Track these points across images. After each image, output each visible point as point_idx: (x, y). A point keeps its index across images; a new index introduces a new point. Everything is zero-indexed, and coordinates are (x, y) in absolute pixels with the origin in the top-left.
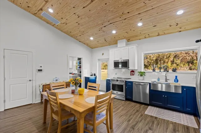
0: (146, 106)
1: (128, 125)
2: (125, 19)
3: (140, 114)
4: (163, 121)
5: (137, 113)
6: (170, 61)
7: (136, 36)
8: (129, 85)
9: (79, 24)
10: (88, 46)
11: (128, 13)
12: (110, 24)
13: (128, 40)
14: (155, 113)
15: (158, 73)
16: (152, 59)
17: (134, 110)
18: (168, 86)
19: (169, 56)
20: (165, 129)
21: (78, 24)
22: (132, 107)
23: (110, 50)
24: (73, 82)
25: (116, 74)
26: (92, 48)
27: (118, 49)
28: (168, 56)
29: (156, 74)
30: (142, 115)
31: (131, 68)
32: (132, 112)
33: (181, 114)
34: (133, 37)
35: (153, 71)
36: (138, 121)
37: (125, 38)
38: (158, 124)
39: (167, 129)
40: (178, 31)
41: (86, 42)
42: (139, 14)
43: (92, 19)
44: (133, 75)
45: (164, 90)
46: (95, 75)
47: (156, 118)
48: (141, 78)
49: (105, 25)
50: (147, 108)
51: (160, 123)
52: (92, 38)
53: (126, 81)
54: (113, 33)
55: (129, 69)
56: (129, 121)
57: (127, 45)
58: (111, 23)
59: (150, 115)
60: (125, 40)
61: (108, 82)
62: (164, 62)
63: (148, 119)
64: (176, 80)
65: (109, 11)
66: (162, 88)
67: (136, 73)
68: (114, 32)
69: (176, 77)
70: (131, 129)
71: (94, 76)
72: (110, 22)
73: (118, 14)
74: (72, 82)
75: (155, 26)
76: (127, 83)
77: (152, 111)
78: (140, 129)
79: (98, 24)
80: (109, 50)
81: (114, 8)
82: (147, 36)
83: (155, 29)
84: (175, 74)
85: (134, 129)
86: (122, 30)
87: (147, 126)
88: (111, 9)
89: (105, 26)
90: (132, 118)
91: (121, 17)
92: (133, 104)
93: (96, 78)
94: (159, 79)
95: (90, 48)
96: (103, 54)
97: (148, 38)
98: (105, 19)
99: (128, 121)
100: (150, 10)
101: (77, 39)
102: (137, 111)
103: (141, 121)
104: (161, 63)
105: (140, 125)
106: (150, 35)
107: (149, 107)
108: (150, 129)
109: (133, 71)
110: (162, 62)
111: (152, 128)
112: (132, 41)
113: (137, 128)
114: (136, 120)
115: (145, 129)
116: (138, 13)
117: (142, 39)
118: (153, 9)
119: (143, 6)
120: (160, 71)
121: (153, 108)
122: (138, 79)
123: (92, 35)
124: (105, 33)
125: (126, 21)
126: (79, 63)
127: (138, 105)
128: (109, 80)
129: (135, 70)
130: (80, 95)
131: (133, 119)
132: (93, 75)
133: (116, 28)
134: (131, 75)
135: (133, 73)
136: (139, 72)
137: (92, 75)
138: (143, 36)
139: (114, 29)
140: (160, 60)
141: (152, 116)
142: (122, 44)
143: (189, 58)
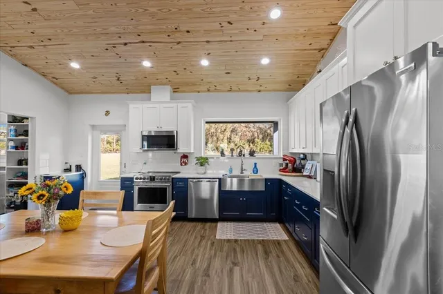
0: (214, 224)
1: (195, 271)
2: (179, 43)
3: (209, 243)
4: (247, 243)
5: (204, 242)
7: (194, 84)
8: (179, 187)
9: (34, 10)
10: (55, 83)
11: (188, 32)
12: (139, 42)
13: (176, 90)
14: (233, 233)
15: (229, 158)
17: (196, 238)
18: (241, 180)
20: (254, 255)
21: (30, 8)
22: (189, 231)
23: (131, 106)
24: (43, 196)
25: (145, 163)
26: (70, 92)
27: (151, 105)
29: (226, 161)
30: (213, 244)
31: (182, 149)
32: (194, 242)
33: (265, 225)
34: (187, 84)
35: (221, 156)
36: (211, 257)
37: (169, 82)
38: (243, 252)
39: (257, 255)
40: (256, 90)
41: (48, 71)
42: (208, 42)
43: (91, 12)
44: (186, 164)
45: (235, 188)
46: (79, 168)
47: (236, 241)
48: (201, 169)
49: (127, 41)
50: (216, 226)
51: (244, 248)
52: (75, 65)
53: (173, 178)
54: (143, 67)
55: (178, 151)
56: (194, 263)
57: (172, 99)
58: (143, 42)
59: (225, 238)
60: (168, 88)
61: (126, 184)
62: (217, 139)
63: (225, 248)
64: (256, 170)
65: (146, 10)
66: (232, 185)
67: (192, 161)
68: (147, 64)
69: (255, 164)
70: (204, 278)
71: (77, 170)
72: (140, 39)
73: (164, 27)
74: (34, 196)
75: (229, 73)
76: (175, 181)
77: (226, 231)
78: (219, 271)
79: (105, 31)
80: (128, 105)
81: (160, 10)
82: (212, 88)
83: (228, 78)
84: (253, 160)
85: (208, 276)
86: (167, 64)
87: (229, 262)
88: (152, 10)
89: (126, 44)
90: (197, 256)
91: (170, 34)
92: (189, 225)
93: (83, 177)
94: (231, 170)
95: (62, 91)
96: (107, 113)
97: (213, 91)
98: (131, 27)
99: (192, 264)
100: (226, 41)
101: (14, 56)
102: (203, 237)
103: (215, 254)
105: (217, 263)
106: (217, 88)
107: (220, 225)
108: (235, 264)
109: (185, 156)
110: (215, 138)
111: (237, 261)
112: (184, 92)
113: (214, 272)
114: (206, 256)
115: (228, 268)
116: (206, 40)
117: (203, 92)
118: (231, 41)
119: (217, 31)
120: (232, 156)
121: (225, 224)
122: (195, 172)
123: (79, 57)
124: (122, 60)
125: (179, 46)
126: (12, 133)
127: (199, 225)
128: (131, 179)
129: (190, 153)
130: (66, 231)
131: (200, 257)
132: (74, 168)
133: (153, 57)
134: (181, 165)
135: (185, 160)
136: (198, 159)
137: (69, 170)
138: (205, 88)
139: (149, 58)
140: (212, 136)
141: (229, 241)
142: (161, 95)
143: (249, 134)
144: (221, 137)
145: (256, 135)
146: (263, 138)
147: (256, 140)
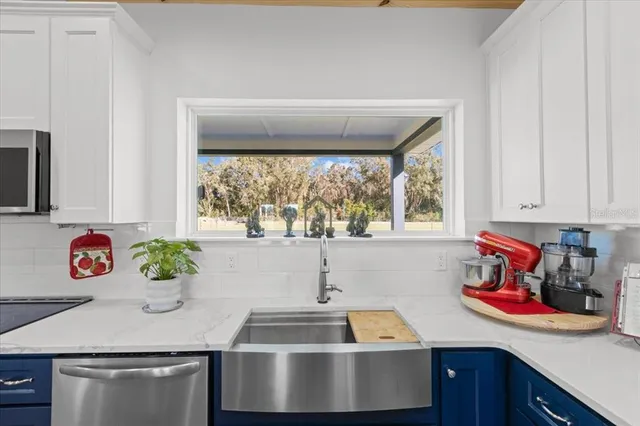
6: (301, 197)
16: (260, 188)
19: (300, 185)
28: (297, 183)
29: (268, 253)
35: (250, 235)
44: (100, 270)
62: (289, 198)
104: (281, 202)
110: (285, 198)
120: (289, 234)
136: (150, 249)
140: (280, 194)
143: (335, 193)
144: (294, 195)
145: (345, 193)
146: (355, 198)
147: (346, 200)
